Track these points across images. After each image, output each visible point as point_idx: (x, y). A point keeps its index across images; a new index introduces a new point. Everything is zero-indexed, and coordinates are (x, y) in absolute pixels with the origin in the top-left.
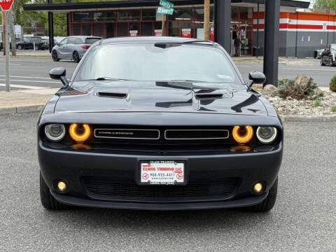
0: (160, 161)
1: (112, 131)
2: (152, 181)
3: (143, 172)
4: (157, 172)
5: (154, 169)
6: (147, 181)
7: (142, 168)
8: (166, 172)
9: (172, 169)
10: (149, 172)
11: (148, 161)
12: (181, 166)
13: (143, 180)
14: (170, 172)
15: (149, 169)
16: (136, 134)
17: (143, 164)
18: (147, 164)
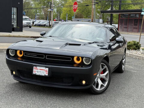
0: (40, 66)
1: (30, 54)
2: (37, 73)
3: (34, 70)
4: (39, 70)
5: (38, 69)
6: (35, 73)
7: (34, 68)
8: (42, 71)
9: (44, 70)
10: (36, 70)
11: (36, 66)
12: (47, 69)
13: (34, 73)
14: (43, 71)
15: (36, 69)
16: (38, 56)
17: (34, 67)
18: (35, 67)
